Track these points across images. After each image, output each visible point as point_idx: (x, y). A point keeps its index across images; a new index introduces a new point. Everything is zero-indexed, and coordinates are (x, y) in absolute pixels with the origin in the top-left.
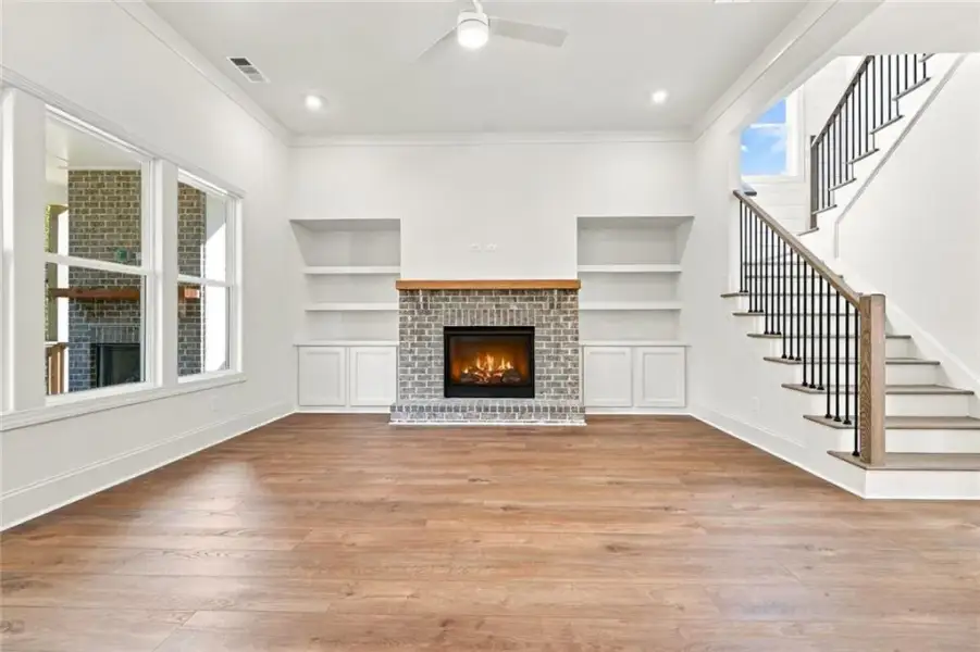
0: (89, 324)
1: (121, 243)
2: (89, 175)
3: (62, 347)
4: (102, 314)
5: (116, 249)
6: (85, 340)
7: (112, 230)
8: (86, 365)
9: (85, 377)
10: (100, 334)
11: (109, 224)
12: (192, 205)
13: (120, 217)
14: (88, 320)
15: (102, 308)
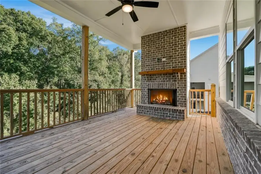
0: (147, 83)
1: (157, 56)
2: (147, 37)
3: (133, 90)
4: (151, 79)
5: (155, 59)
6: (146, 88)
7: (154, 52)
8: (146, 95)
9: (146, 99)
10: (150, 86)
11: (153, 51)
12: (182, 39)
13: (157, 48)
14: (147, 82)
15: (151, 78)
